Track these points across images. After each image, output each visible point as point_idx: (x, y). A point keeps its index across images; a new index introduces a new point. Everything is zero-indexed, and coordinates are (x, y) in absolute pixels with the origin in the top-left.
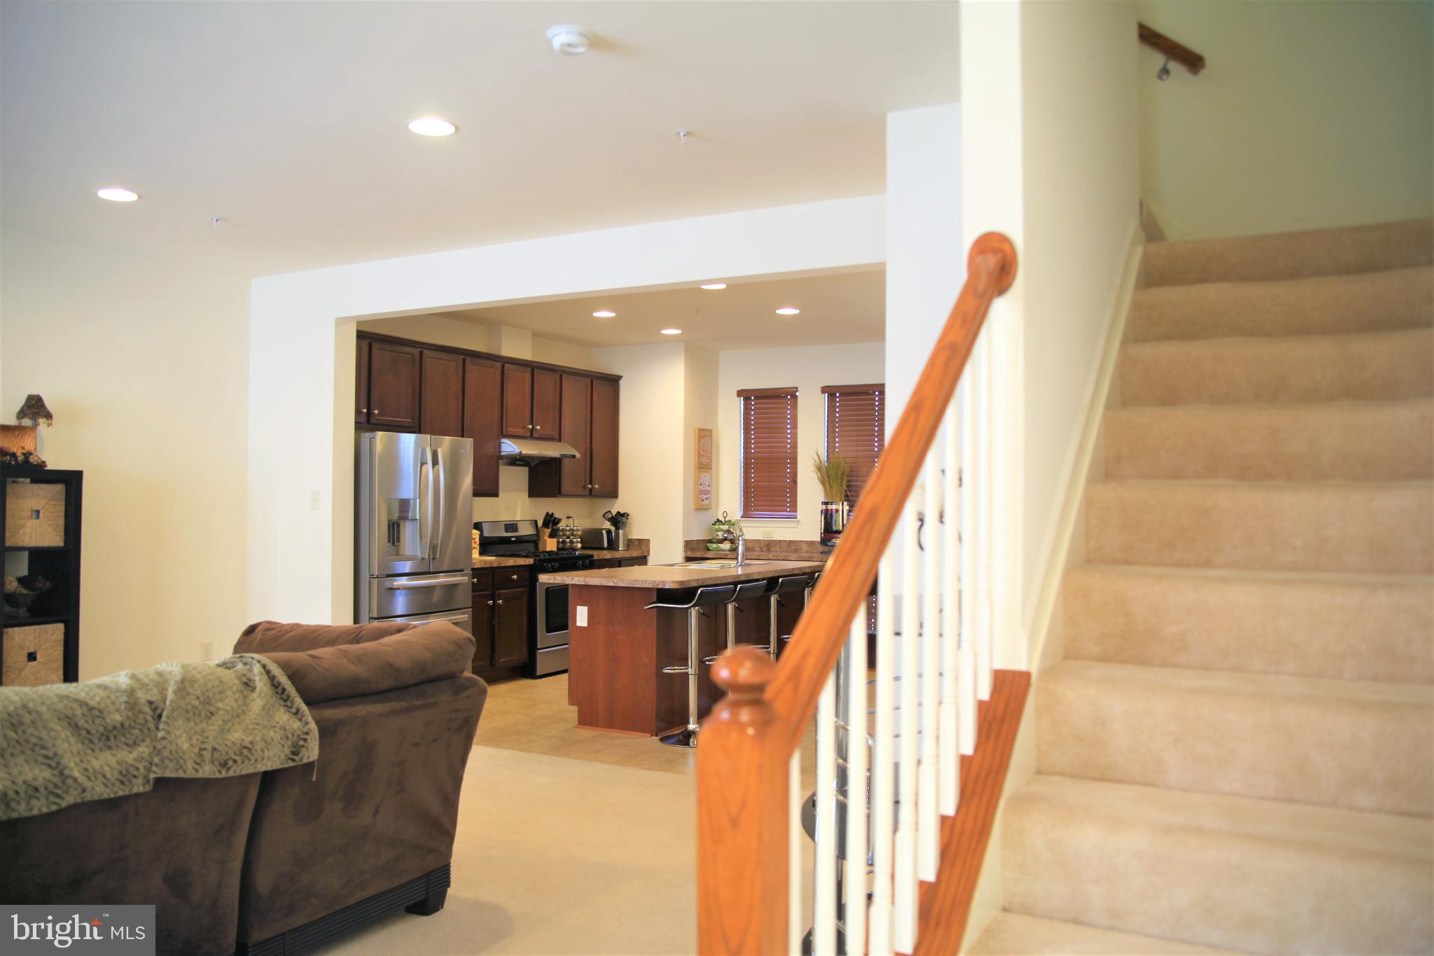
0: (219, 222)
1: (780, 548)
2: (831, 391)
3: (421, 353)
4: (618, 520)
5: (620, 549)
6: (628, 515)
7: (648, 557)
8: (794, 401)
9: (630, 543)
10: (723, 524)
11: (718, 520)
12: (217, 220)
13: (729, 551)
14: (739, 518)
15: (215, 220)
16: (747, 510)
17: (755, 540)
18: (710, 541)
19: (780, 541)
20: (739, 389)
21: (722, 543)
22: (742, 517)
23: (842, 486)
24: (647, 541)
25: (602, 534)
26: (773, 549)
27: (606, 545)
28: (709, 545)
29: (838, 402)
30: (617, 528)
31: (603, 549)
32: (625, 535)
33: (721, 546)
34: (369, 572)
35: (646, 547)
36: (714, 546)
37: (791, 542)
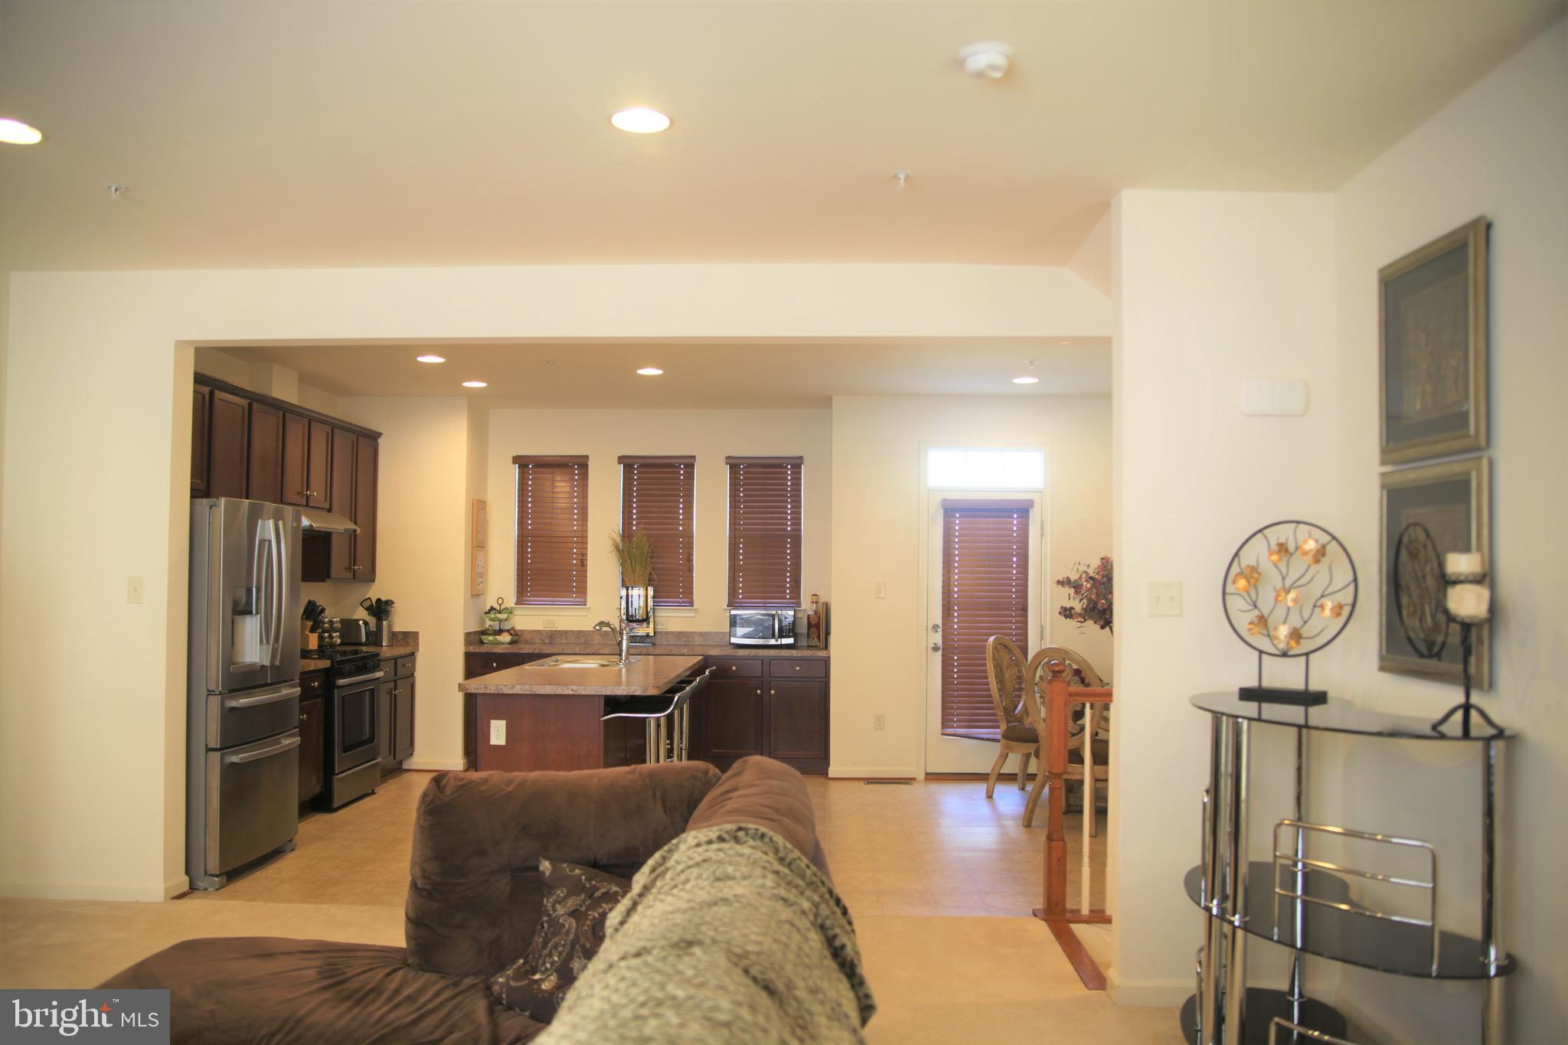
0: (118, 192)
1: (567, 640)
2: (628, 463)
3: (212, 393)
4: (381, 609)
5: (384, 644)
6: (393, 603)
7: (416, 654)
8: (583, 471)
9: (394, 636)
10: (500, 612)
11: (492, 609)
12: (116, 190)
13: (509, 643)
14: (513, 605)
15: (113, 189)
16: (522, 596)
17: (535, 631)
18: (484, 632)
19: (566, 632)
20: (515, 455)
21: (499, 635)
22: (516, 604)
23: (646, 568)
24: (416, 634)
25: (359, 626)
26: (557, 640)
27: (364, 639)
28: (483, 637)
29: (635, 474)
30: (380, 620)
31: (361, 644)
32: (390, 626)
33: (498, 638)
34: (207, 686)
35: (415, 641)
36: (491, 638)
37: (579, 632)
